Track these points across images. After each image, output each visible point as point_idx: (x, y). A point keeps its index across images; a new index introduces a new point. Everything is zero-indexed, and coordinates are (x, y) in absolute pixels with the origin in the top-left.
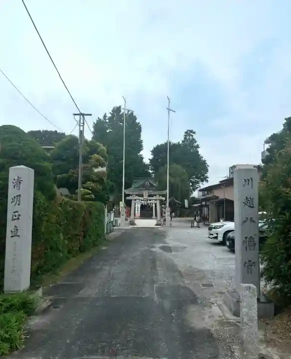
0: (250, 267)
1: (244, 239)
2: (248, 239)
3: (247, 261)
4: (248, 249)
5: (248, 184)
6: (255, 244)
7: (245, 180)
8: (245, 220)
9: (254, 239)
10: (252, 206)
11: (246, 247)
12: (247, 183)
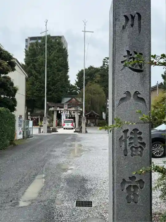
0: (132, 190)
1: (123, 134)
2: (128, 134)
3: (127, 180)
4: (129, 153)
5: (132, 25)
6: (143, 144)
7: (126, 16)
8: (125, 96)
9: (140, 133)
10: (138, 68)
11: (126, 150)
12: (130, 23)
